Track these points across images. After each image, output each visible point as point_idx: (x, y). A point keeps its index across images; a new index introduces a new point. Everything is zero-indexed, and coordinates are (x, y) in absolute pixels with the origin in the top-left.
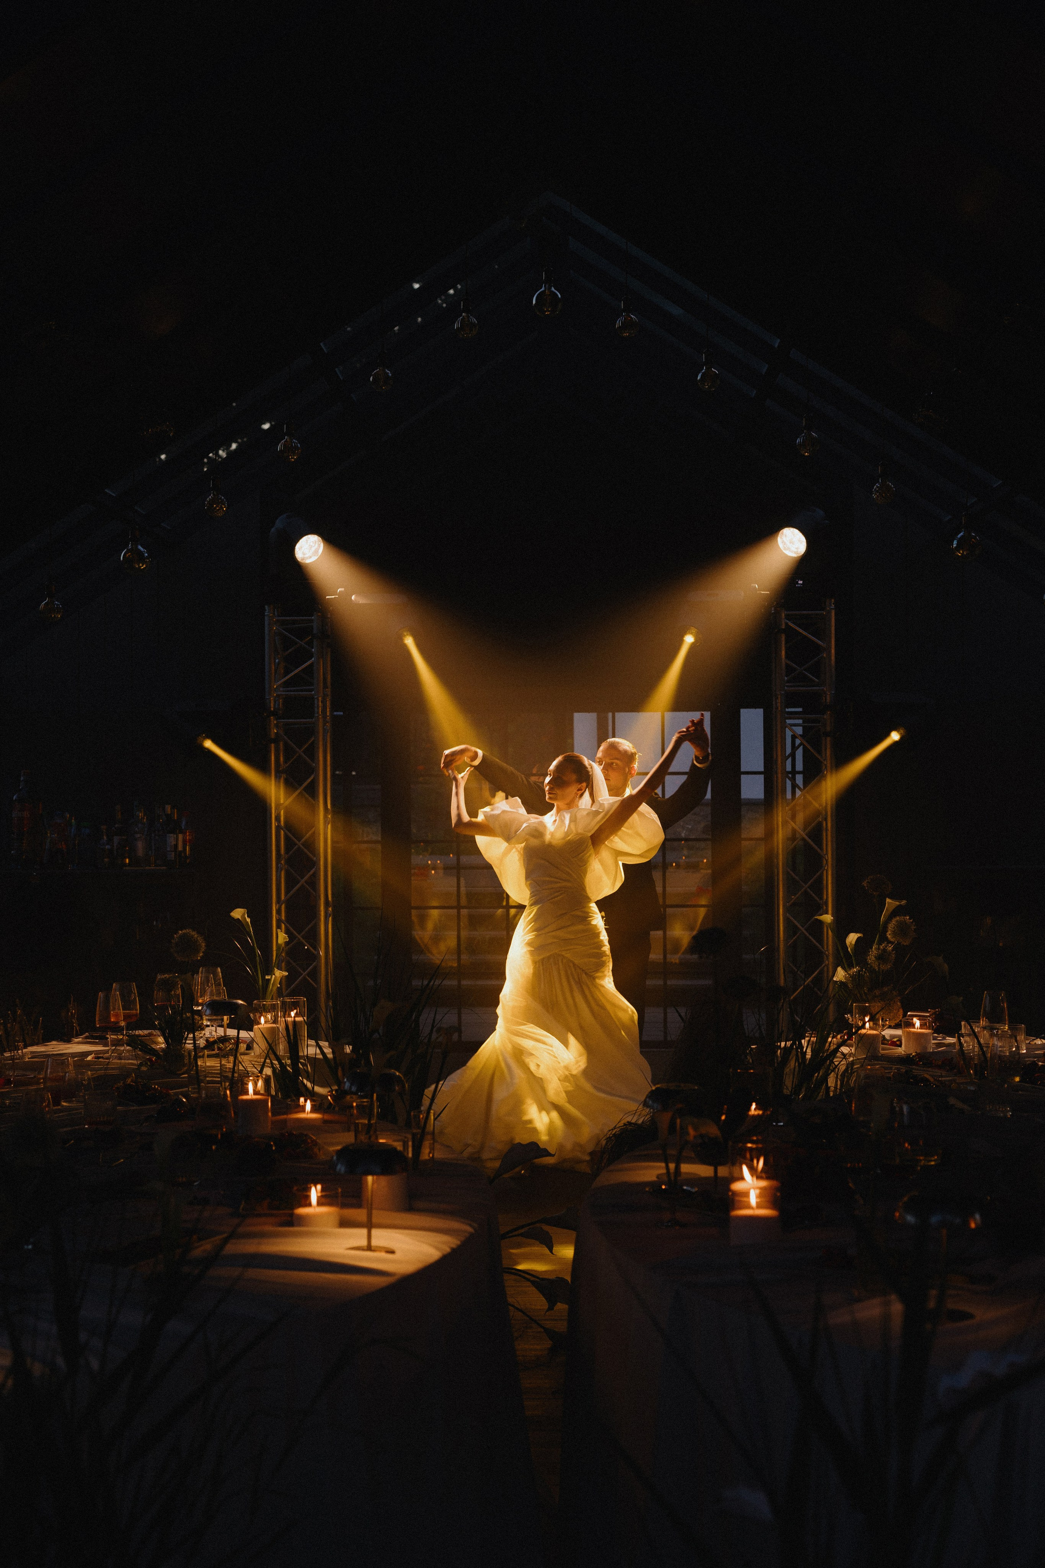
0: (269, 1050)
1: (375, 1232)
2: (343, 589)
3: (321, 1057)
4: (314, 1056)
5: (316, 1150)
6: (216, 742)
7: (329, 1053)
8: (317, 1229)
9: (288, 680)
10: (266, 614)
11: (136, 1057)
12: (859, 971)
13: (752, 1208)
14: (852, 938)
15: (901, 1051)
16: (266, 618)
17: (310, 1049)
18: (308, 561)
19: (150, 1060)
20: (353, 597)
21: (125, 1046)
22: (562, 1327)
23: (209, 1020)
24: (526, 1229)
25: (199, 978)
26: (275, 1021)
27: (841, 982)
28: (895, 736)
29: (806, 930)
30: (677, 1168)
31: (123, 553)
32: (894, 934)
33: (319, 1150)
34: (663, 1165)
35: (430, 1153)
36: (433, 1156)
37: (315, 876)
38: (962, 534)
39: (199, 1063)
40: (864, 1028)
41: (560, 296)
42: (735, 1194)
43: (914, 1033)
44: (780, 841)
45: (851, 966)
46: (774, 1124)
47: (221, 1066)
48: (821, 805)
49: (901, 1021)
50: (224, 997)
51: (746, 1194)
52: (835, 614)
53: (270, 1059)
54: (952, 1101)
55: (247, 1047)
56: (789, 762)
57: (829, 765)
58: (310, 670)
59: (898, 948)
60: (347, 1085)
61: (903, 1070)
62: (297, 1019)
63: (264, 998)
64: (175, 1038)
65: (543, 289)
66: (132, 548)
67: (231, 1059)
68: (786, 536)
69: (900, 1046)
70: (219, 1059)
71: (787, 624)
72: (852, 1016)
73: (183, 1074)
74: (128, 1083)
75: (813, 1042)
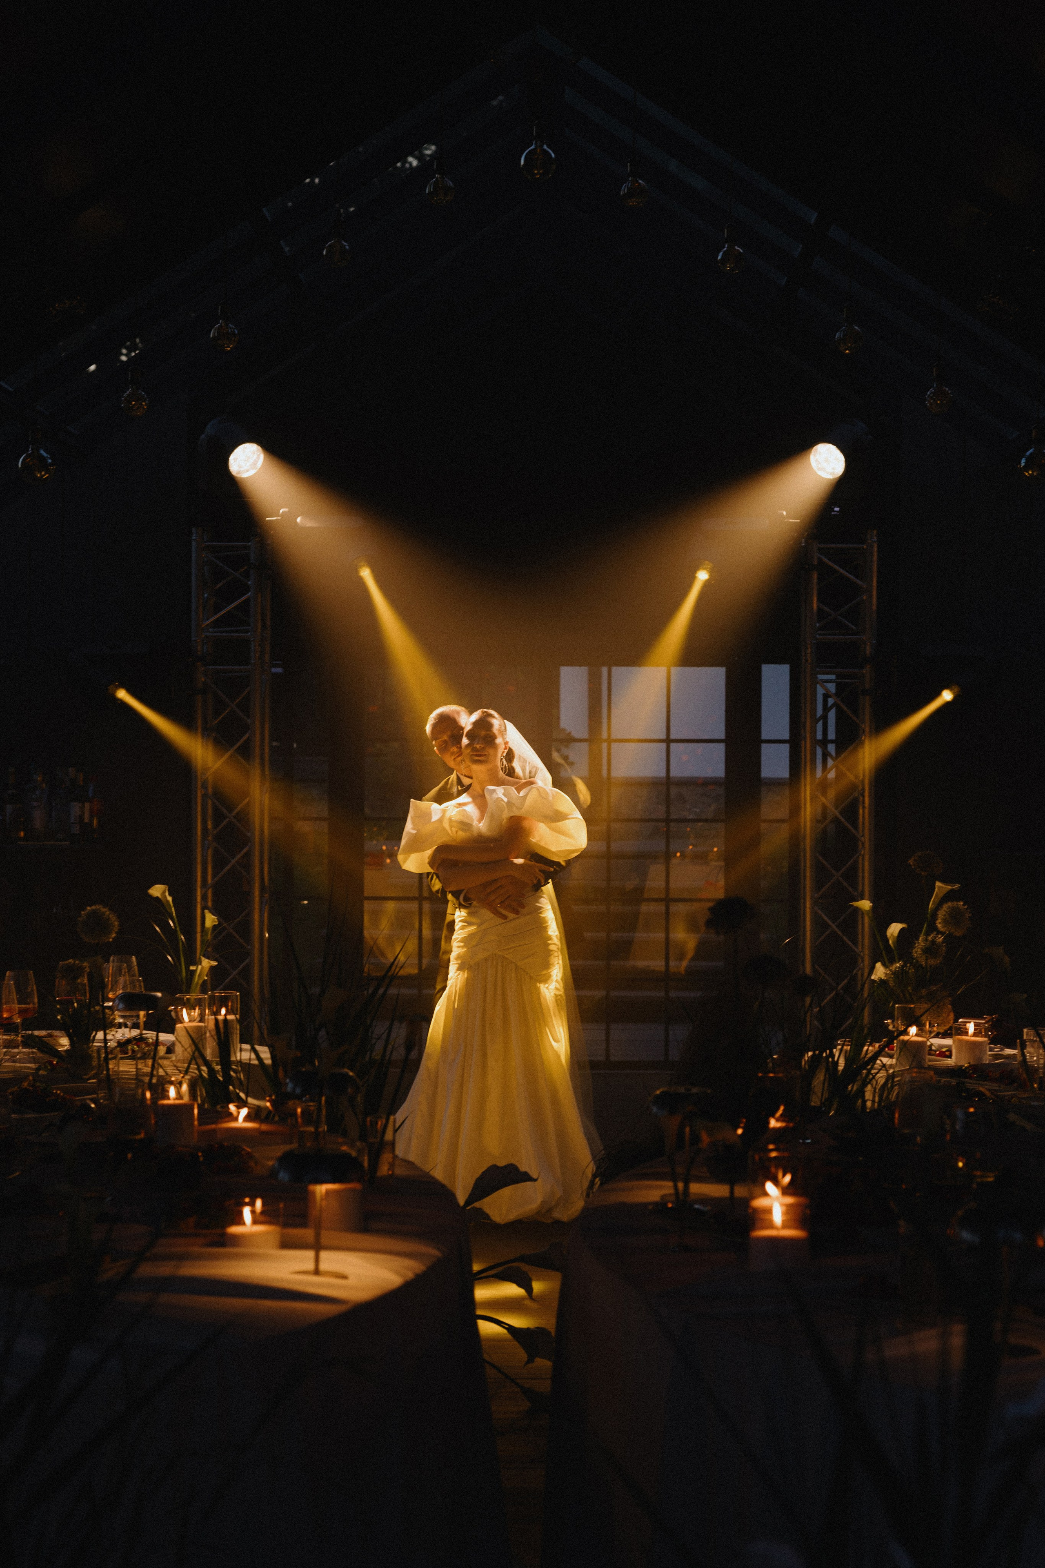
0: (195, 1050)
1: (324, 1254)
2: (286, 510)
3: (256, 1062)
4: (248, 1062)
5: (252, 1164)
6: (130, 691)
7: (267, 1059)
8: (253, 1250)
9: (218, 618)
10: (193, 538)
11: (34, 1060)
12: (903, 966)
13: (776, 1228)
14: (895, 929)
15: (951, 1062)
16: (194, 543)
17: (243, 1054)
18: (244, 475)
19: (51, 1063)
20: (299, 520)
21: (21, 1048)
22: (544, 1386)
23: (122, 1017)
24: (500, 1269)
25: (111, 967)
26: (202, 1019)
27: (881, 980)
28: (947, 696)
29: (837, 926)
30: (686, 1187)
31: (21, 460)
32: (945, 922)
33: (256, 1163)
34: (670, 1184)
35: (389, 1169)
36: (393, 1171)
37: (248, 855)
38: (1031, 451)
39: (111, 1066)
40: (908, 1034)
41: (553, 155)
42: (756, 1211)
43: (967, 1042)
44: (808, 819)
45: (892, 961)
46: (801, 1141)
47: (136, 1071)
48: (857, 777)
49: (951, 1028)
50: (140, 989)
51: (769, 1211)
52: (879, 548)
53: (197, 1064)
54: (1012, 1117)
55: (167, 1051)
56: (820, 726)
57: (867, 729)
58: (245, 607)
59: (949, 938)
60: (290, 1087)
61: (954, 1082)
62: (230, 1017)
63: (188, 991)
64: (80, 1037)
65: (533, 147)
66: (33, 453)
67: (150, 1062)
68: (820, 453)
69: (950, 1056)
70: (134, 1062)
71: (820, 560)
72: (893, 1022)
73: (89, 1079)
74: (24, 1087)
75: (846, 1051)
